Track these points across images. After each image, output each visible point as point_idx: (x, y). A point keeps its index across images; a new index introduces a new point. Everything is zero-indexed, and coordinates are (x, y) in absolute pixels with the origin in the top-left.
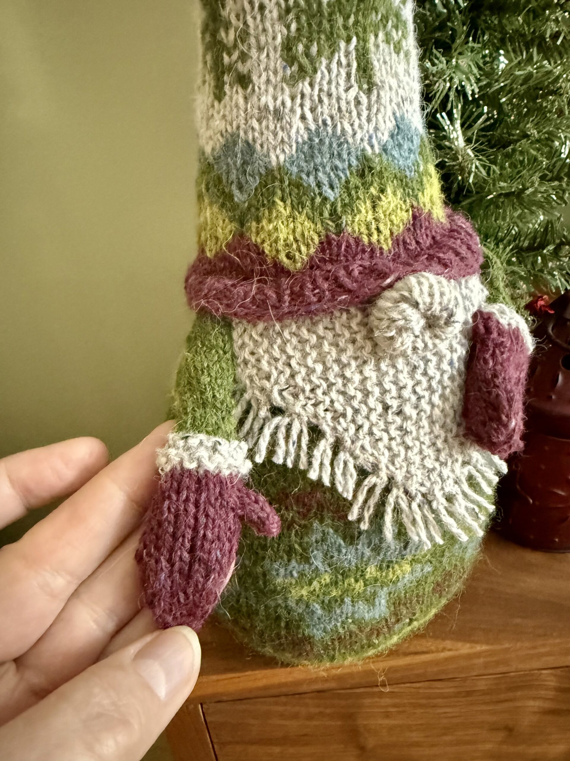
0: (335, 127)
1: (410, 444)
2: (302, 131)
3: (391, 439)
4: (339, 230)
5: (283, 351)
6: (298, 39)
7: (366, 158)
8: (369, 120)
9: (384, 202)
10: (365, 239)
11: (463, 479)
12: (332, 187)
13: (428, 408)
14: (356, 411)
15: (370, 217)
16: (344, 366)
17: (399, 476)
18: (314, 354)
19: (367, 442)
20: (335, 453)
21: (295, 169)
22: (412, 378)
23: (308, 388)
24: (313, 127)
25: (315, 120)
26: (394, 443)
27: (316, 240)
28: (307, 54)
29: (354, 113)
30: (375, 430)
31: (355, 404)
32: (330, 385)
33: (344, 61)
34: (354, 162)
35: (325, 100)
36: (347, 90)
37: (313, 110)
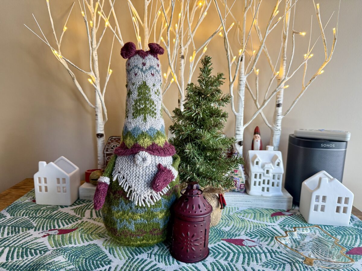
0: (139, 126)
1: (139, 184)
2: (134, 126)
3: (136, 182)
4: (137, 143)
5: (123, 162)
6: (134, 113)
7: (143, 132)
8: (145, 126)
9: (145, 140)
10: (142, 146)
11: (150, 196)
12: (136, 136)
13: (144, 178)
14: (131, 175)
15: (143, 142)
16: (131, 166)
17: (136, 189)
18: (127, 163)
19: (131, 181)
20: (125, 182)
21: (131, 132)
22: (143, 172)
23: (124, 169)
24: (135, 126)
25: (136, 125)
26: (136, 183)
27: (133, 144)
28: (136, 115)
29: (142, 125)
30: (133, 179)
31: (131, 173)
32: (128, 169)
33: (141, 117)
34: (141, 133)
35: (138, 122)
36: (141, 121)
37: (136, 123)
